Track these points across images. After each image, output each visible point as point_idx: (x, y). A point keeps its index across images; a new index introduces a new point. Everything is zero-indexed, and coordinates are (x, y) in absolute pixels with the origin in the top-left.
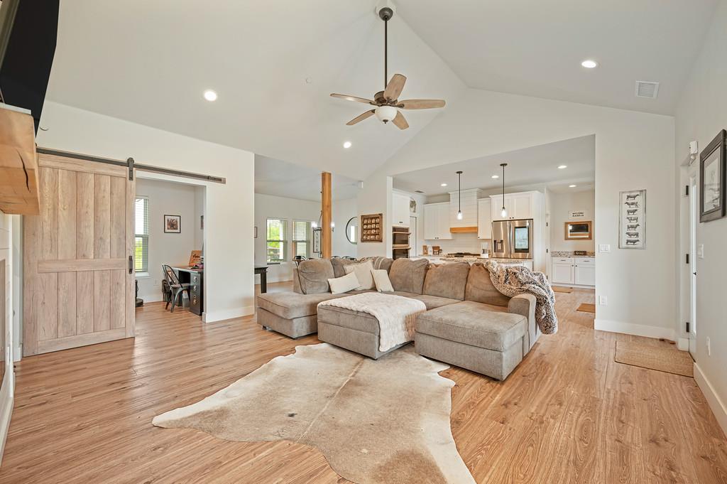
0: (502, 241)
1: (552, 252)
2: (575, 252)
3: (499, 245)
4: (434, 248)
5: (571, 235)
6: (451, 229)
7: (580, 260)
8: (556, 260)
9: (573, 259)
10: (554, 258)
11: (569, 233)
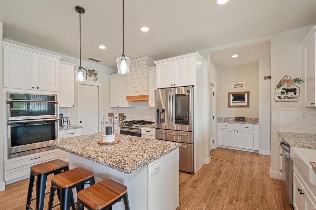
0: (163, 110)
1: (218, 119)
2: (236, 118)
3: (162, 114)
4: (120, 115)
5: (232, 103)
6: (128, 98)
7: (240, 126)
8: (221, 125)
9: (235, 125)
10: (219, 123)
11: (231, 101)
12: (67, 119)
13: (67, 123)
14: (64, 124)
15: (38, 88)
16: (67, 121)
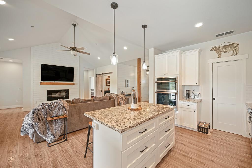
12: (198, 94)
13: (198, 98)
14: (195, 97)
15: (167, 74)
16: (198, 96)
